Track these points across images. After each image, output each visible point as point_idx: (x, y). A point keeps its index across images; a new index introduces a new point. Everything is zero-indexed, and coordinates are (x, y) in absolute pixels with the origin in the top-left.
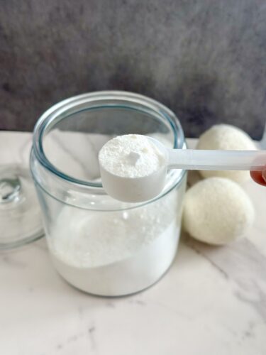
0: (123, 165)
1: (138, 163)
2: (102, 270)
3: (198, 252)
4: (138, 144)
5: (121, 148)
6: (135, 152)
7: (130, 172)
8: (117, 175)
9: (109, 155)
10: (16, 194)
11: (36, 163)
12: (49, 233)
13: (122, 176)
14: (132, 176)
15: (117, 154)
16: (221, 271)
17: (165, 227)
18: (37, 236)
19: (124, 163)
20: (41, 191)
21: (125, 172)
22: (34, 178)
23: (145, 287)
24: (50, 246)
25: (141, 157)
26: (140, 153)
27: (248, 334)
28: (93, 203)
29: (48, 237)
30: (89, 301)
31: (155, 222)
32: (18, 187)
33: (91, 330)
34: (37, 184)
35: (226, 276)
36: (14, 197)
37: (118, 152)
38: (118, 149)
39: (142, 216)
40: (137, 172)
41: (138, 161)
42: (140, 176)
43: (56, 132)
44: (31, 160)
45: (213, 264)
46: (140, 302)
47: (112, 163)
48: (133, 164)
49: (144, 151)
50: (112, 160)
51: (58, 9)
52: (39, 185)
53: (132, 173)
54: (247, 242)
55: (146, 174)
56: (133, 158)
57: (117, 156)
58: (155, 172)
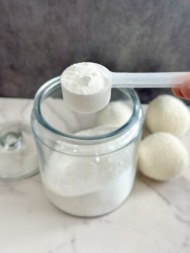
0: (78, 85)
1: (90, 84)
2: (81, 198)
3: (148, 185)
4: (89, 70)
5: (77, 73)
6: (87, 75)
7: (84, 90)
8: (75, 93)
9: (68, 78)
10: (19, 143)
11: (36, 121)
12: (43, 170)
13: (78, 94)
14: (86, 94)
15: (74, 77)
16: (165, 199)
17: (126, 168)
18: (35, 173)
19: (80, 84)
20: (39, 141)
21: (81, 91)
22: (34, 132)
23: (111, 210)
24: (44, 180)
25: (92, 79)
26: (91, 76)
27: (185, 245)
28: (75, 151)
29: (42, 174)
30: (71, 220)
31: (119, 164)
32: (20, 138)
33: (73, 241)
34: (36, 136)
35: (169, 203)
36: (17, 146)
37: (75, 76)
38: (75, 73)
39: (110, 160)
40: (89, 90)
41: (90, 82)
42: (91, 93)
43: (50, 100)
44: (32, 119)
45: (160, 194)
46: (107, 222)
47: (70, 84)
48: (87, 85)
49: (94, 74)
50: (70, 82)
51: (50, 13)
52: (38, 138)
53: (86, 91)
54: (183, 179)
55: (96, 91)
56: (86, 80)
57: (74, 79)
58: (102, 90)
